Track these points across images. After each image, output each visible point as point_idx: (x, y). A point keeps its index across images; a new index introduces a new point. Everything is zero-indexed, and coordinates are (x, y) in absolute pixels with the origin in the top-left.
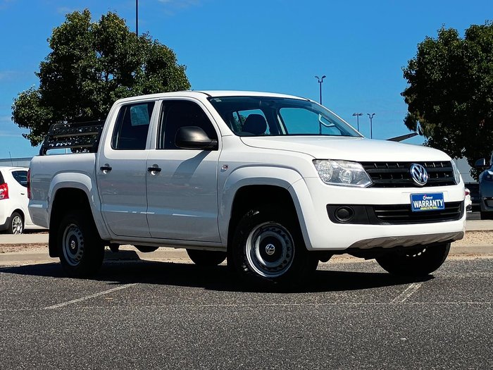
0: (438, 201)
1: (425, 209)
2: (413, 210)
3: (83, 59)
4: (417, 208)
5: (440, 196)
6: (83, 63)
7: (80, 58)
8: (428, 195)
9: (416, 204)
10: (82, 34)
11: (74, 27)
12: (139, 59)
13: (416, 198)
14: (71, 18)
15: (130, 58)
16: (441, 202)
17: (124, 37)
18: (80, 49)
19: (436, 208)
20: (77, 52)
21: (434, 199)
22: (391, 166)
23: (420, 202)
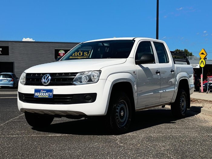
0: (49, 93)
1: (41, 97)
2: (34, 97)
4: (36, 96)
5: (51, 91)
8: (43, 90)
9: (36, 94)
13: (37, 91)
16: (51, 94)
19: (48, 97)
21: (47, 92)
23: (39, 93)
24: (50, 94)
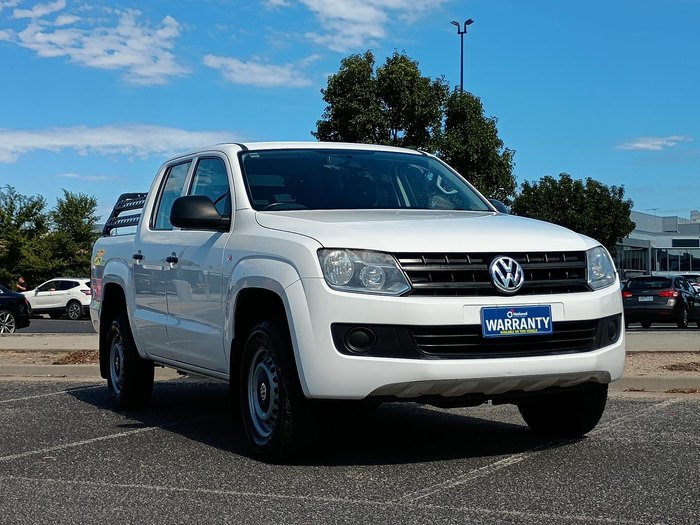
0: (539, 319)
1: (510, 332)
2: (485, 335)
3: (362, 113)
4: (492, 331)
6: (361, 118)
7: (358, 112)
9: (492, 325)
10: (360, 82)
11: (351, 74)
12: (432, 111)
14: (346, 63)
15: (418, 111)
16: (546, 322)
17: (412, 82)
18: (360, 101)
19: (536, 332)
20: (354, 105)
21: (530, 316)
22: (453, 261)
23: (500, 321)
24: (542, 321)
